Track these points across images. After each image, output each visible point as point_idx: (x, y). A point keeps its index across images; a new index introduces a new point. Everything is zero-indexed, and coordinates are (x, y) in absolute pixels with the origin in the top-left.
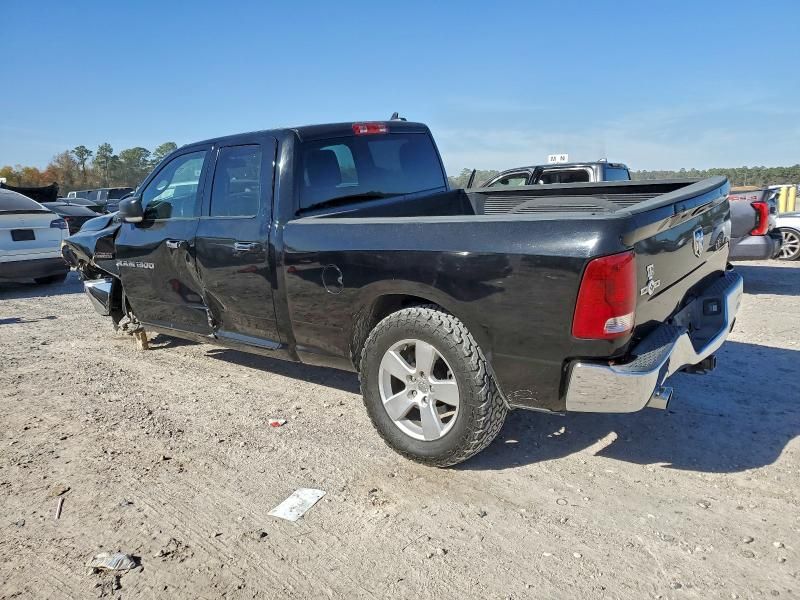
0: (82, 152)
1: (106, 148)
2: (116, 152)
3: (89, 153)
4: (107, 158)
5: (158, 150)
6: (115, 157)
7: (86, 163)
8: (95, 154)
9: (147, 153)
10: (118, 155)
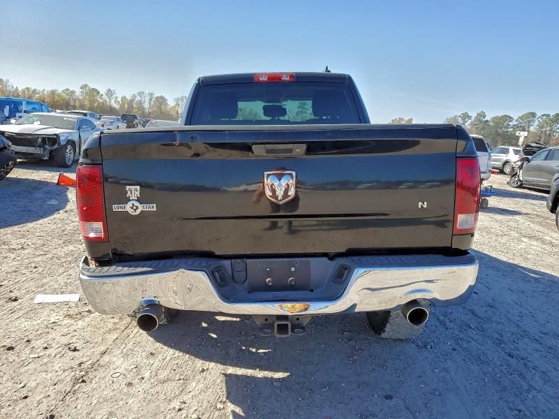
0: (466, 116)
1: (482, 115)
2: (488, 118)
3: (470, 117)
4: (481, 122)
5: (520, 118)
6: (487, 121)
7: (467, 124)
8: (473, 118)
9: (511, 119)
10: (489, 119)
